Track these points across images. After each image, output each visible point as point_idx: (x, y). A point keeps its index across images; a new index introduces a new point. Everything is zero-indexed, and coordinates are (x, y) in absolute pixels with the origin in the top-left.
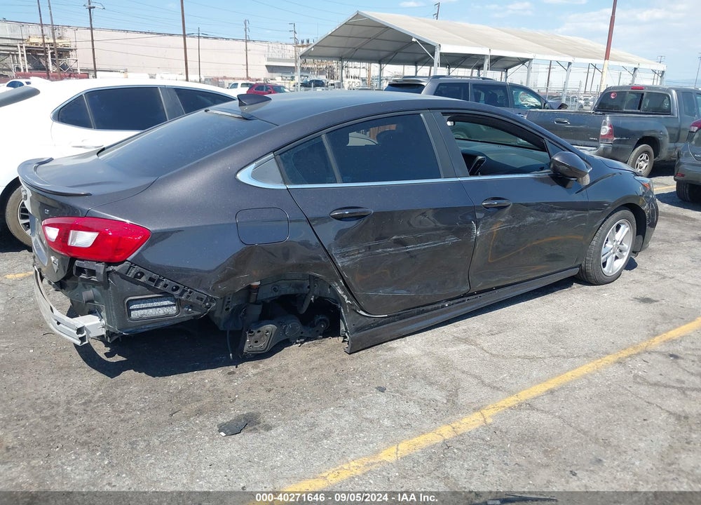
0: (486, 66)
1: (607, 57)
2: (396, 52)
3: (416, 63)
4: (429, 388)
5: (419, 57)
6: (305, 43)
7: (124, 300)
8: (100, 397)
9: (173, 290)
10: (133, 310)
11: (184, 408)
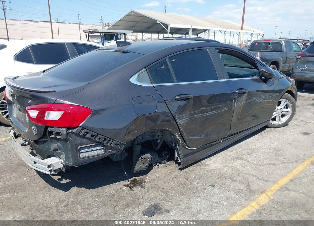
0: (190, 33)
1: (242, 28)
2: (149, 28)
3: (158, 33)
4: (235, 183)
5: (159, 30)
6: (107, 25)
7: (77, 148)
8: (72, 201)
9: (104, 141)
10: (82, 153)
11: (118, 204)
